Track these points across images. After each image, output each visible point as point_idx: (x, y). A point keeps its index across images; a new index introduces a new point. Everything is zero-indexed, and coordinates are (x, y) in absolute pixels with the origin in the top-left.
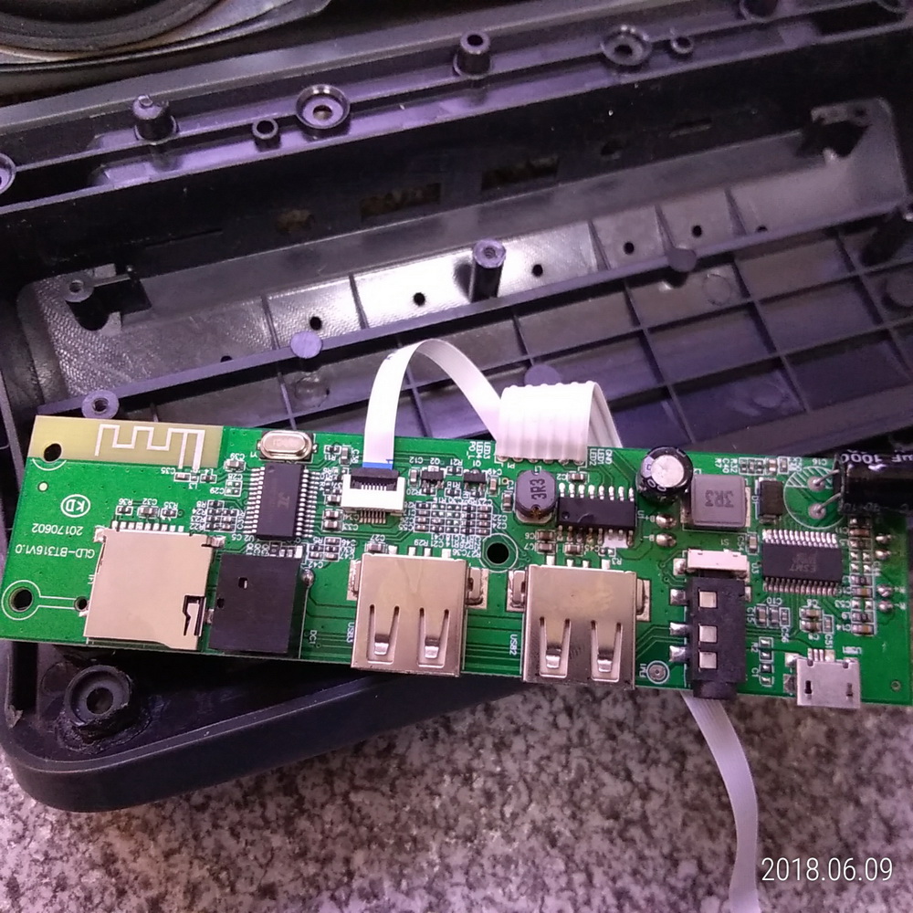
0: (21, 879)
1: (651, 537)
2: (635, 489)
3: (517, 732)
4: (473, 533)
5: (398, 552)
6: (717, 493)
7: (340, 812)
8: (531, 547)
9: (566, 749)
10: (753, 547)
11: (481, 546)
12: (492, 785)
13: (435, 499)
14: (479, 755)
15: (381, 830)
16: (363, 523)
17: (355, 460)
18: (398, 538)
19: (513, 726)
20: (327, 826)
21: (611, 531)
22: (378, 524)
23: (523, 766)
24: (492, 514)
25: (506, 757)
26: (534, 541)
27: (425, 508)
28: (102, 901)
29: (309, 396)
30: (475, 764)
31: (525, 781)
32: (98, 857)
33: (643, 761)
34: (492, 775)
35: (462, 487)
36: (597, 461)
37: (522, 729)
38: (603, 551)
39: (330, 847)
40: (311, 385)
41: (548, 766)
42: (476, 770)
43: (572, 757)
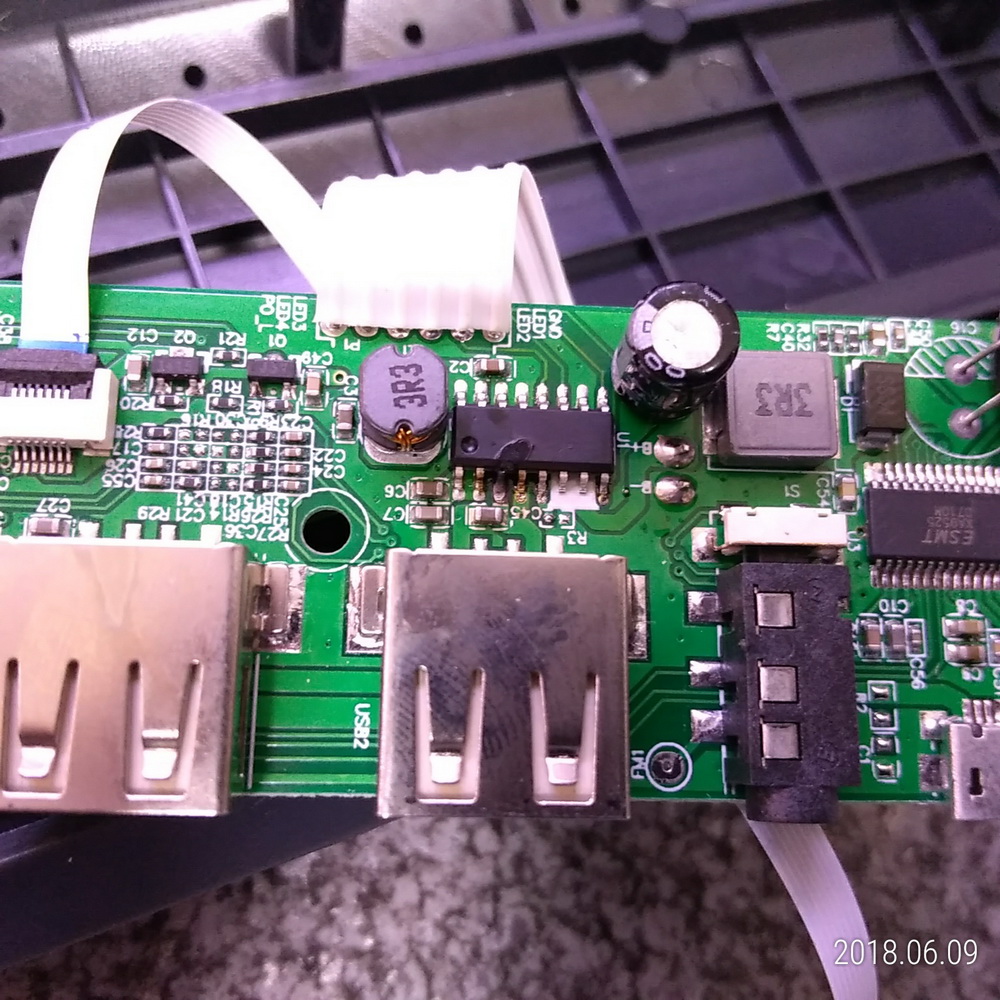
1: (646, 486)
2: (609, 387)
3: (402, 868)
4: (271, 490)
5: (100, 534)
6: (777, 386)
8: (398, 515)
9: (493, 892)
10: (848, 497)
11: (290, 517)
12: (359, 975)
13: (186, 418)
14: (331, 919)
16: (20, 474)
18: (102, 503)
19: (395, 858)
21: (564, 475)
22: (55, 474)
23: (415, 933)
24: (311, 446)
25: (382, 917)
26: (404, 502)
27: (164, 438)
30: (326, 936)
31: (419, 959)
33: (628, 901)
34: (357, 954)
35: (245, 392)
36: (532, 333)
37: (411, 862)
38: (547, 518)
41: (463, 928)
42: (326, 948)
43: (503, 906)
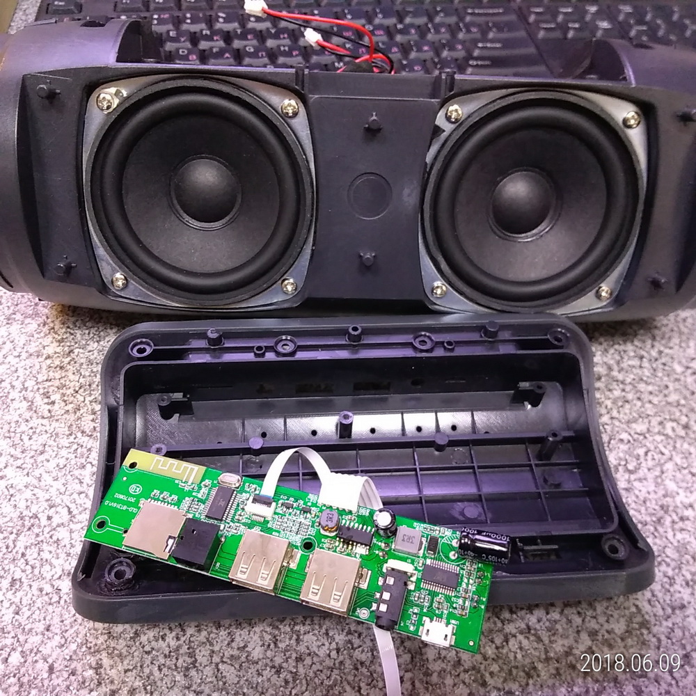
0: (55, 665)
1: (377, 552)
3: (309, 654)
4: (299, 534)
6: (408, 536)
7: (212, 672)
8: (323, 545)
9: (332, 669)
10: (420, 565)
11: (302, 541)
12: (289, 677)
13: (287, 516)
14: (287, 661)
15: (229, 686)
17: (257, 492)
18: (266, 530)
19: (308, 651)
20: (204, 677)
21: (360, 544)
22: (260, 522)
23: (307, 672)
24: (310, 527)
25: (300, 666)
26: (325, 543)
27: (282, 519)
28: (89, 685)
29: (252, 468)
30: (284, 665)
31: (307, 680)
32: (94, 664)
33: (369, 684)
34: (291, 672)
35: (300, 513)
36: (362, 513)
37: (312, 654)
38: (354, 554)
39: (202, 687)
40: (255, 463)
41: (320, 675)
42: (283, 668)
43: (333, 673)
